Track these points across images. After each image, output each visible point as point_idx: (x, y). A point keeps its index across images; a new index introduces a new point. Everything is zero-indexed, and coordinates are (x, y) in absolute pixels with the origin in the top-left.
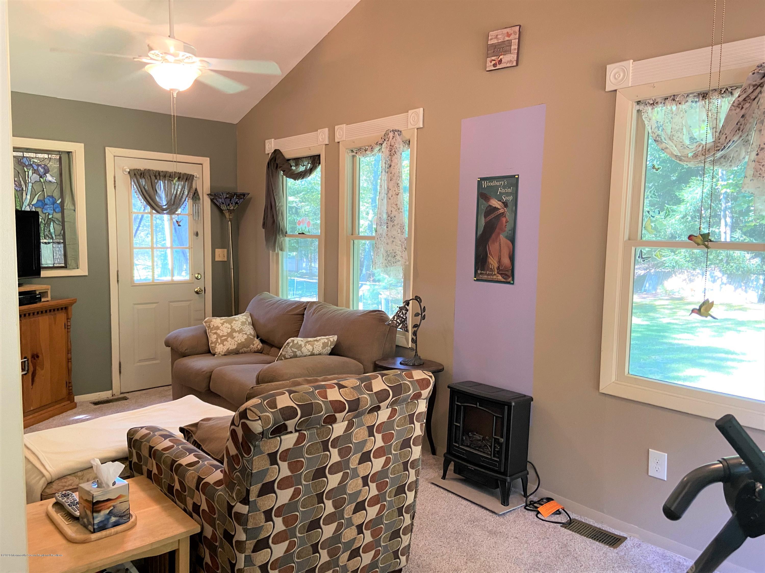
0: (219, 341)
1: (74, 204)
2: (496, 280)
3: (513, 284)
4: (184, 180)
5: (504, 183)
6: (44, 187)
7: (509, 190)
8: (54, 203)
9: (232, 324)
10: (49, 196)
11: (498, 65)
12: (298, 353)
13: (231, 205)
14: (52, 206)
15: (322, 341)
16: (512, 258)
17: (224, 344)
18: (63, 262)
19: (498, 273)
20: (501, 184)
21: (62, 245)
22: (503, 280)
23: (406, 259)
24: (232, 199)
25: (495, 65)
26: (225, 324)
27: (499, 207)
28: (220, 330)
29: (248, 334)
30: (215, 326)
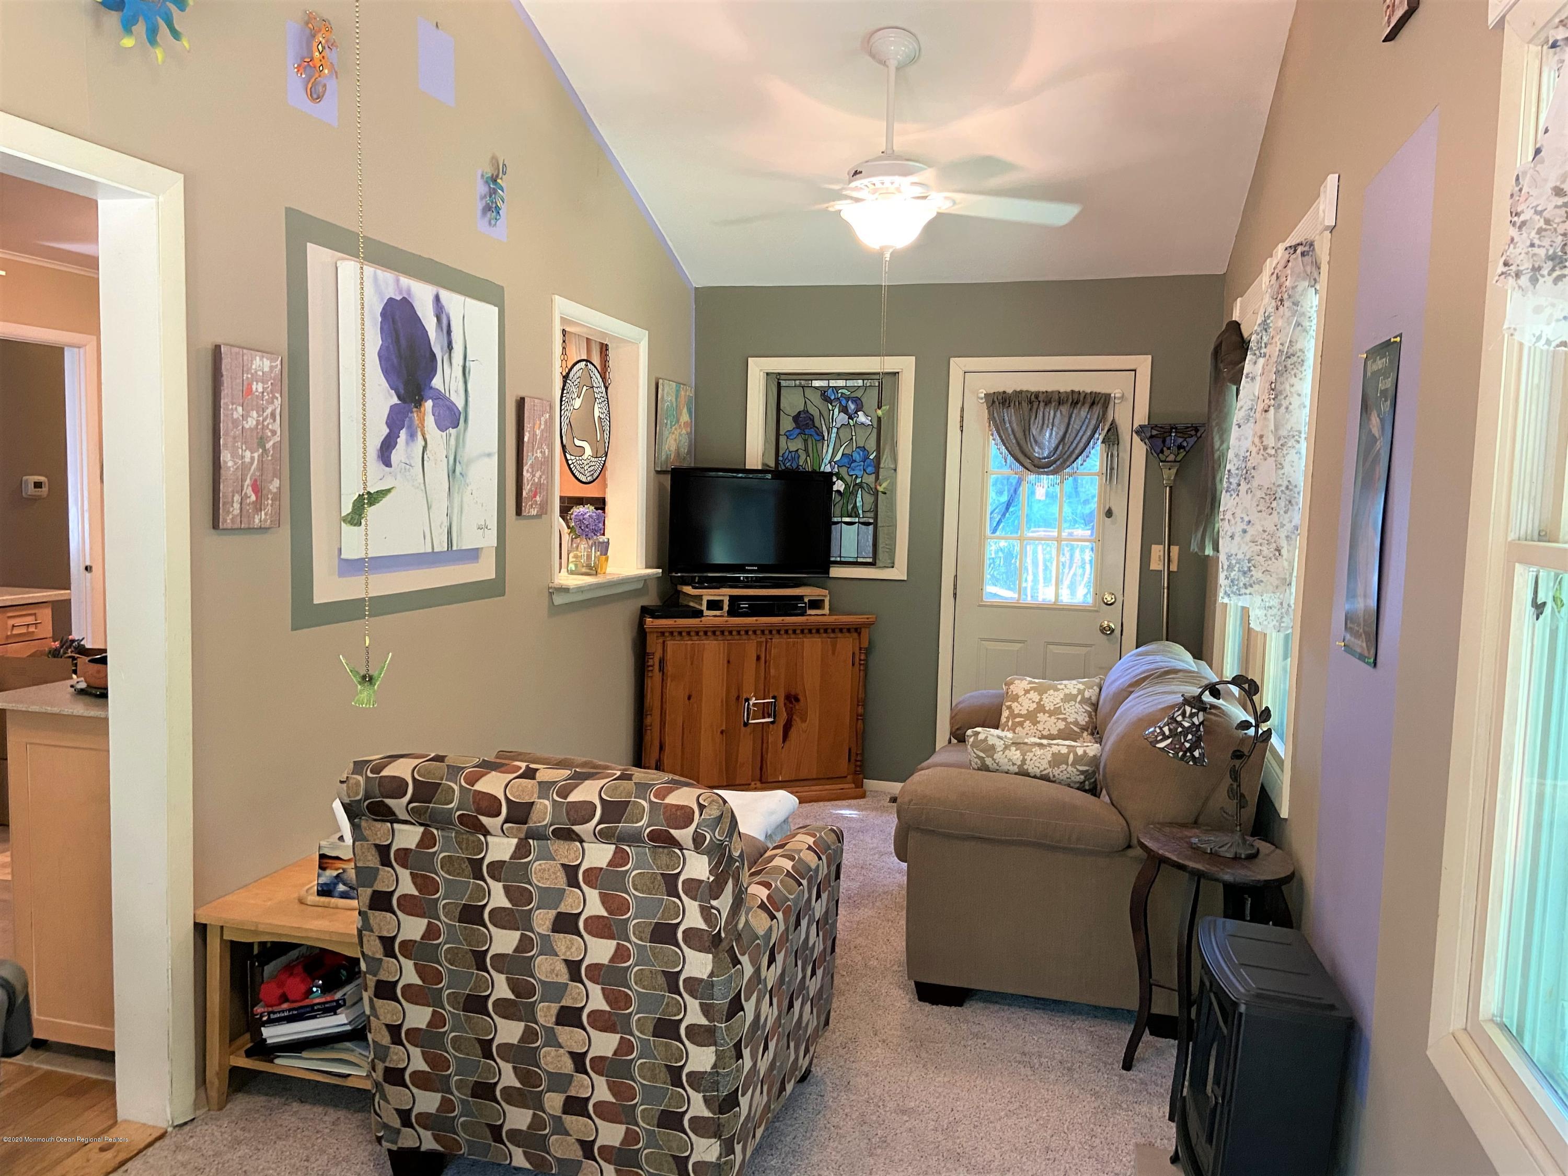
0: (1010, 724)
1: (895, 460)
3: (1374, 664)
4: (1087, 406)
6: (854, 434)
8: (866, 458)
9: (1044, 696)
10: (859, 447)
14: (862, 463)
15: (1055, 749)
17: (1016, 731)
18: (871, 555)
21: (871, 527)
24: (1168, 439)
26: (1032, 692)
28: (1018, 702)
29: (1069, 720)
30: (1014, 693)
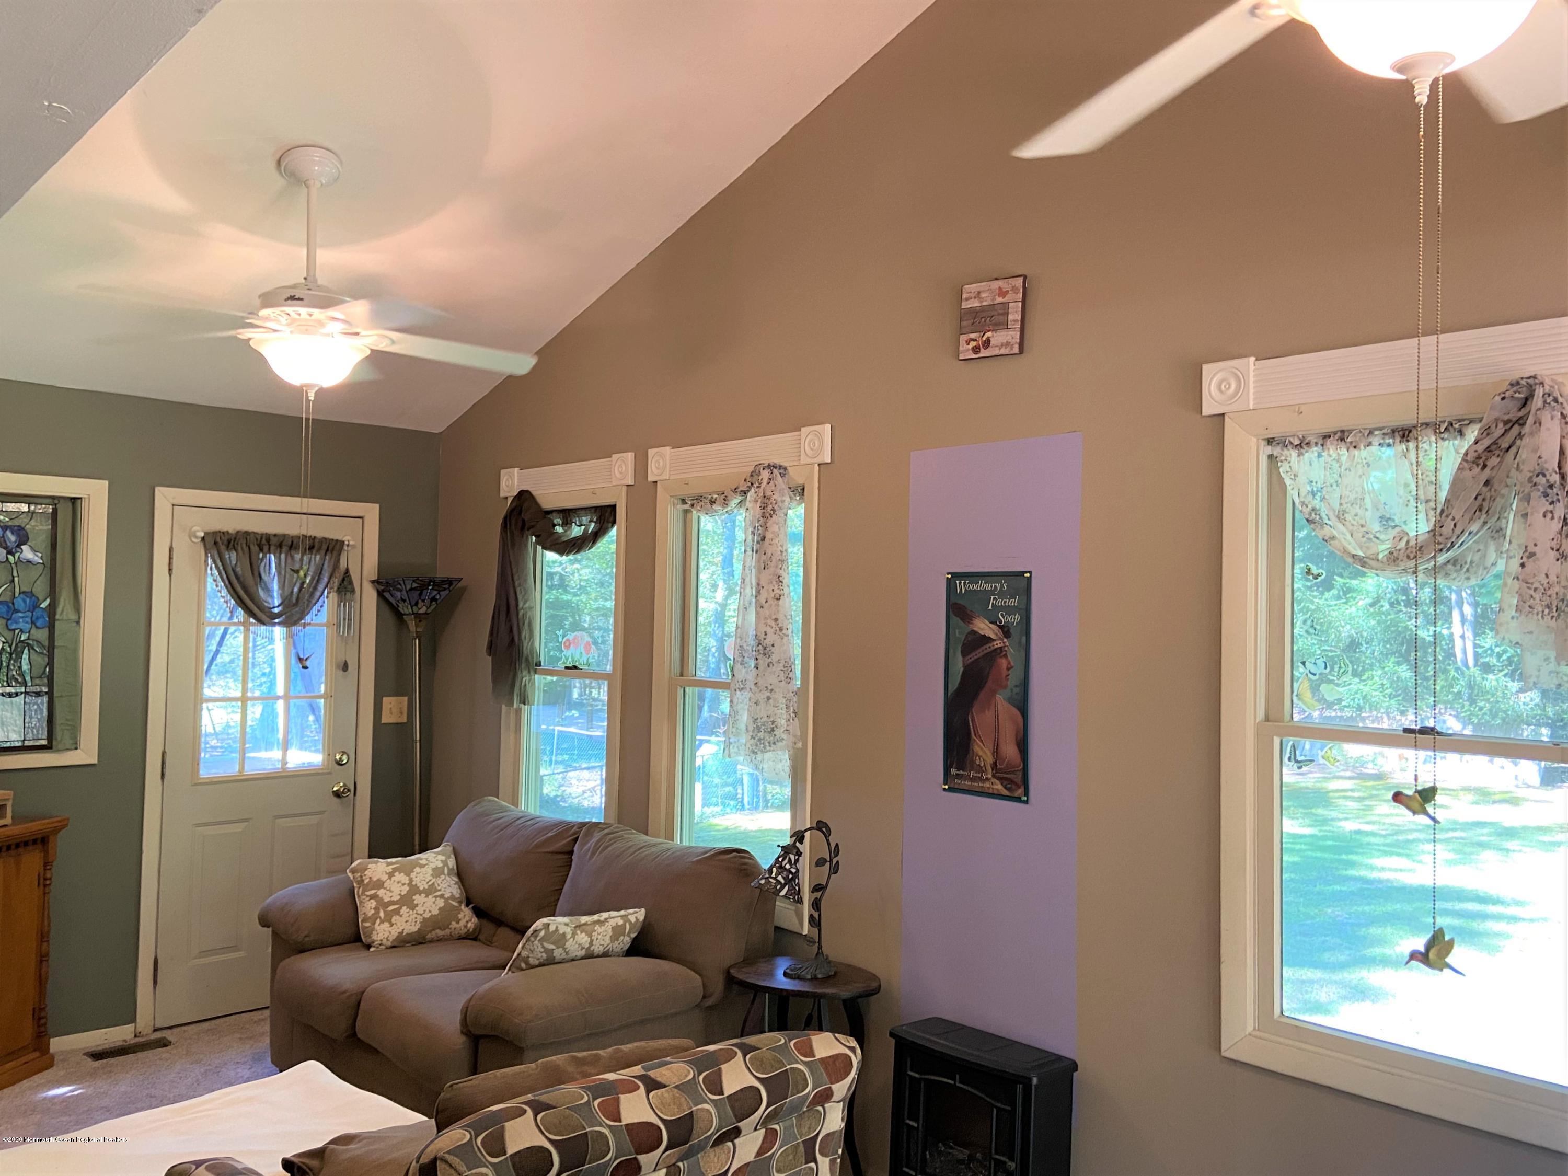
0: (382, 914)
1: (77, 607)
2: (991, 791)
3: (1027, 802)
4: (323, 552)
5: (1002, 586)
6: (15, 574)
7: (1013, 602)
8: (35, 606)
9: (413, 875)
10: (24, 592)
11: (982, 350)
12: (558, 954)
13: (420, 604)
14: (29, 614)
15: (612, 922)
16: (1023, 745)
17: (393, 921)
18: (45, 736)
19: (994, 776)
20: (996, 587)
21: (45, 699)
22: (1005, 792)
23: (795, 736)
24: (425, 592)
25: (976, 350)
26: (397, 874)
27: (992, 636)
28: (385, 888)
29: (446, 896)
30: (375, 879)
